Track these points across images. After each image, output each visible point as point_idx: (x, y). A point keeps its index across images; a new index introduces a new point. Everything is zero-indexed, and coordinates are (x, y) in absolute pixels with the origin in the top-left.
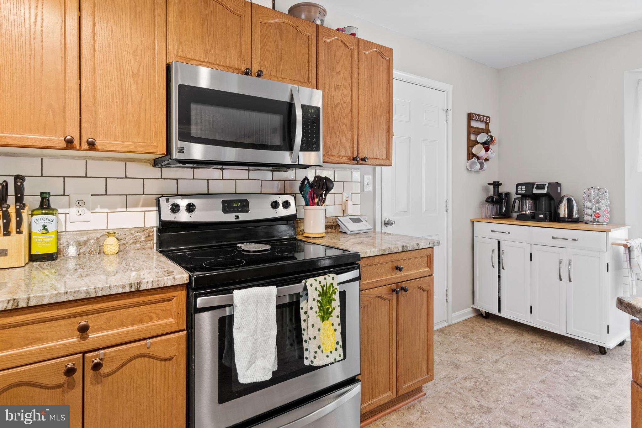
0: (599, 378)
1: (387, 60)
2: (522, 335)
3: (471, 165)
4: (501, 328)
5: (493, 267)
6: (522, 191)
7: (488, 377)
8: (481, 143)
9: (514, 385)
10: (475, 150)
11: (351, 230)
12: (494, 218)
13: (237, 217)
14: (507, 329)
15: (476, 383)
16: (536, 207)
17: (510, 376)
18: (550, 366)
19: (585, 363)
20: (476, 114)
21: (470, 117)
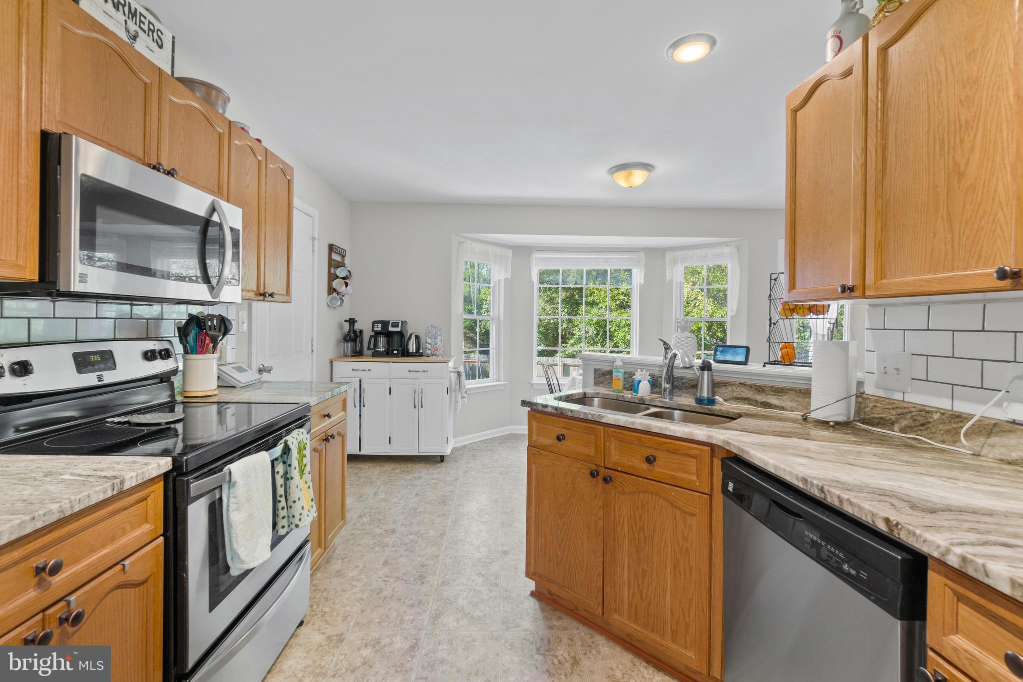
0: (448, 478)
1: (289, 180)
2: (383, 466)
3: (331, 301)
4: (362, 466)
5: (355, 406)
6: (378, 328)
7: (377, 508)
8: (341, 278)
9: (400, 505)
10: (335, 284)
11: (243, 381)
12: (352, 356)
13: (100, 378)
14: (368, 465)
15: (370, 516)
16: (389, 343)
17: (393, 501)
18: (415, 482)
19: (435, 471)
20: (336, 246)
21: (331, 247)
